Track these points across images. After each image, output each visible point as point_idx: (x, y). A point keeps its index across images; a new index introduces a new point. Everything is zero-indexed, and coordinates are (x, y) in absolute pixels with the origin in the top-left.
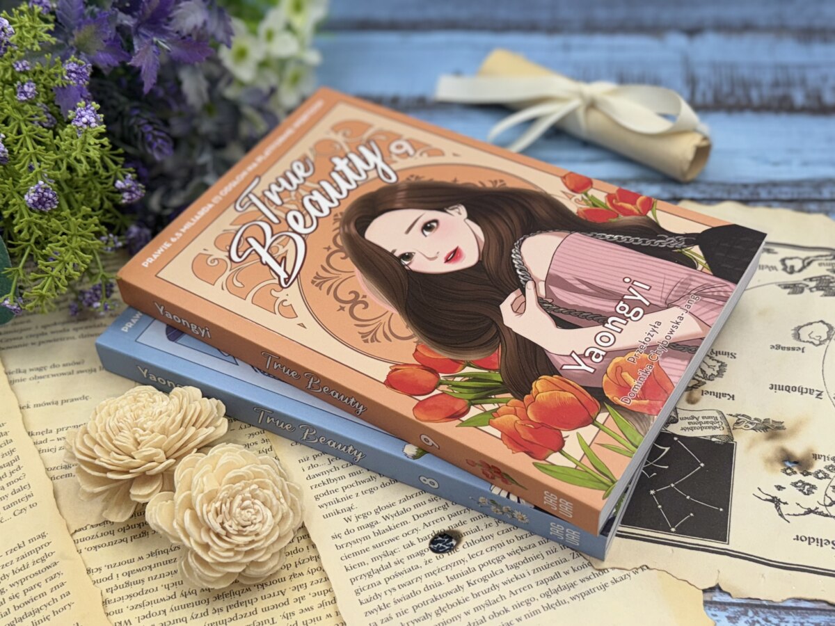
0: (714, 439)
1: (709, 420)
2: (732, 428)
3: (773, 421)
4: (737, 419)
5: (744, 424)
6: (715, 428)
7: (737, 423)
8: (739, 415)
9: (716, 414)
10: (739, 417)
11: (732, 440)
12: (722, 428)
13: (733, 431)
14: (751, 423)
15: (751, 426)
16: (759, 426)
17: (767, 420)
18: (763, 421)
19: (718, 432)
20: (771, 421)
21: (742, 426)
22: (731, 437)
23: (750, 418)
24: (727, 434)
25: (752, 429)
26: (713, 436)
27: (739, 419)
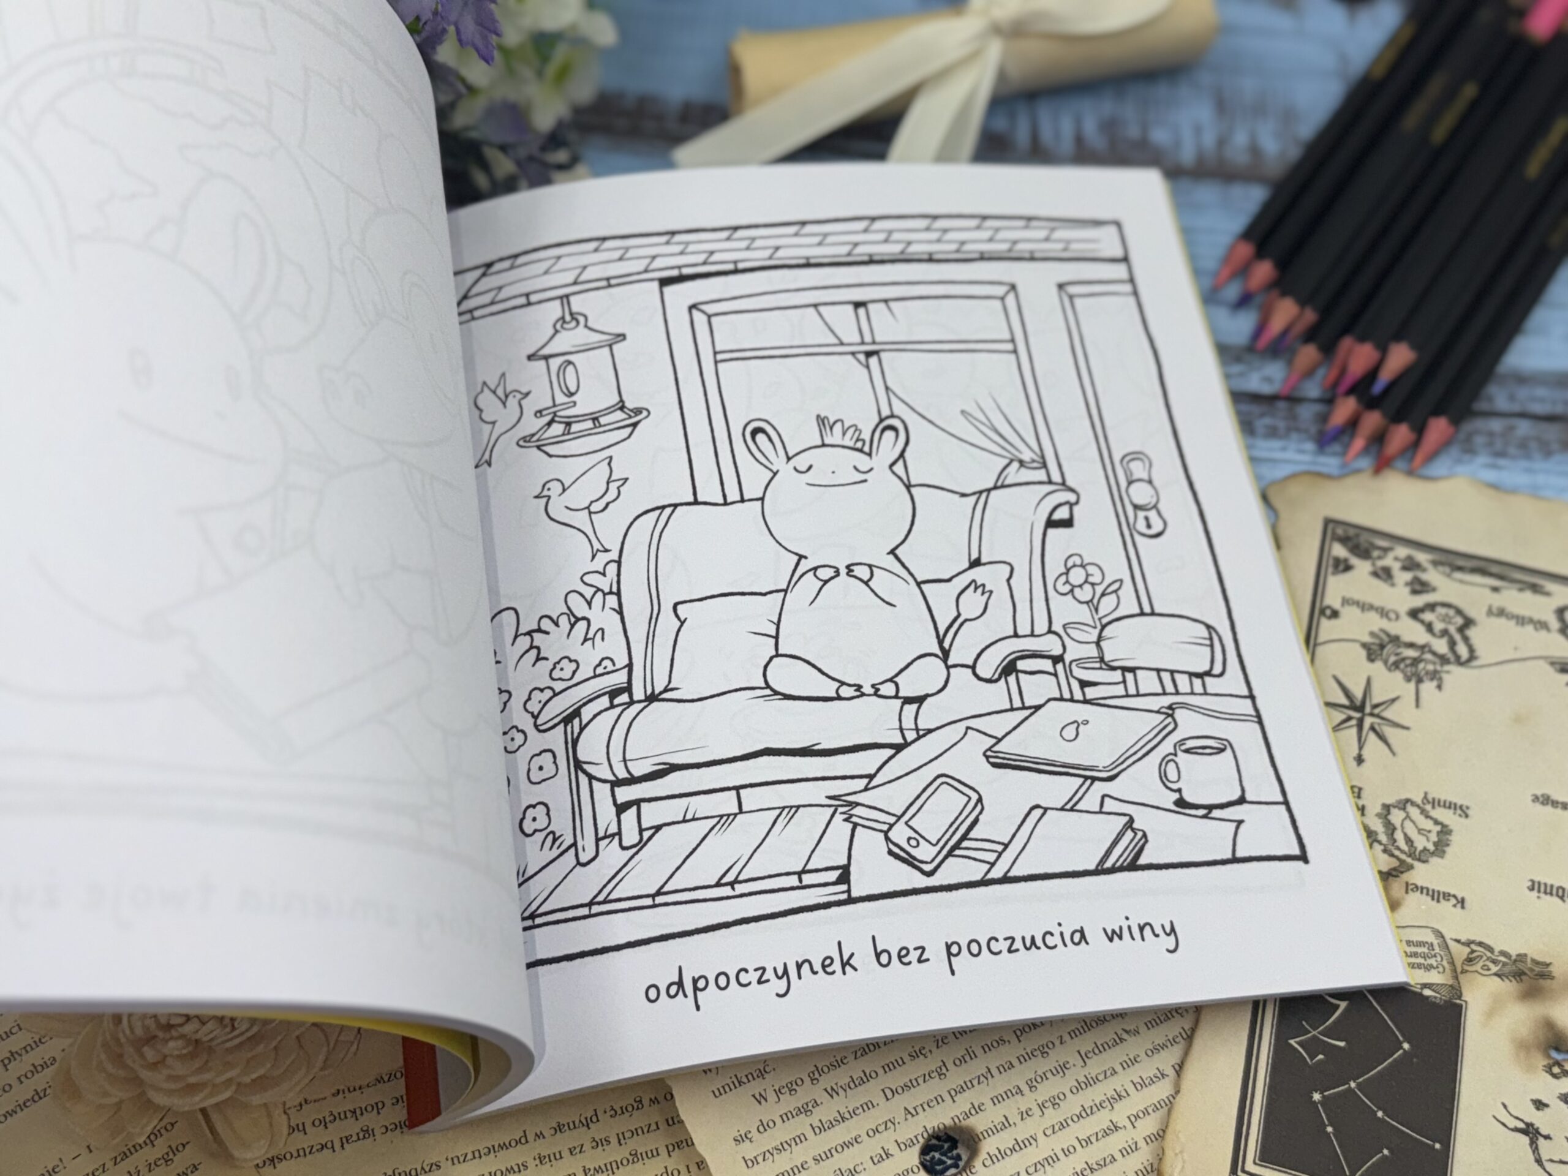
0: (1427, 992)
1: (1420, 950)
2: (1459, 970)
3: (1533, 960)
4: (1468, 950)
5: (1481, 963)
6: (1429, 968)
7: (1469, 960)
8: (1473, 942)
9: (1430, 937)
10: (1473, 947)
11: (1460, 997)
12: (1441, 969)
13: (1461, 977)
14: (1494, 962)
15: (1494, 969)
16: (1507, 970)
17: (1521, 957)
18: (1514, 957)
19: (1434, 977)
20: (1529, 960)
21: (1478, 967)
22: (1456, 990)
23: (1490, 949)
24: (1450, 982)
25: (1496, 974)
26: (1425, 986)
27: (1473, 951)
